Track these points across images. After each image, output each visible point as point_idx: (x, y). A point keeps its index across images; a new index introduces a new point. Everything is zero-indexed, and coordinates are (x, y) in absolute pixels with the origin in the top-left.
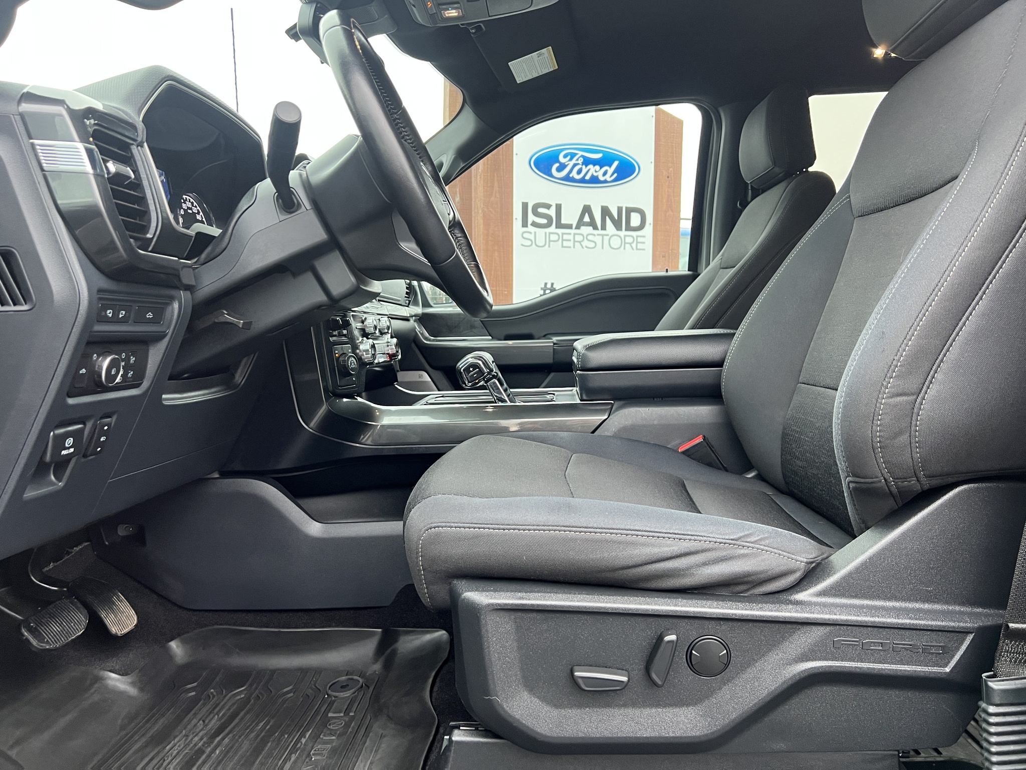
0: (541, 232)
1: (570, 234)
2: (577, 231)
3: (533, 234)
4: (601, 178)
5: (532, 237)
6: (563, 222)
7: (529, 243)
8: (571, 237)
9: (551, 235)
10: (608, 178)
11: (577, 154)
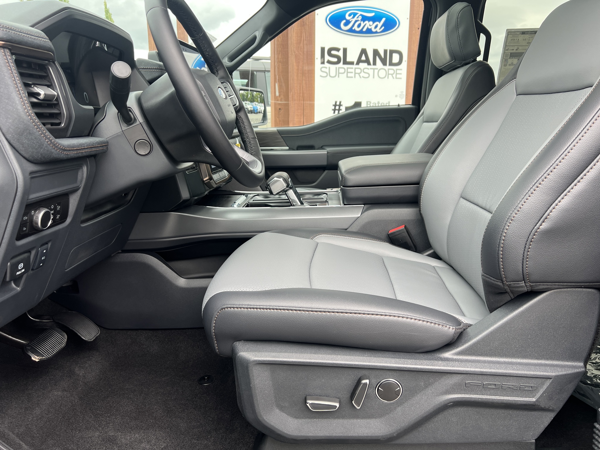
0: (333, 67)
1: (352, 68)
2: (357, 66)
3: (328, 69)
4: (374, 30)
5: (327, 70)
6: (348, 60)
7: (325, 74)
8: (353, 70)
9: (340, 69)
10: (378, 29)
11: (357, 13)
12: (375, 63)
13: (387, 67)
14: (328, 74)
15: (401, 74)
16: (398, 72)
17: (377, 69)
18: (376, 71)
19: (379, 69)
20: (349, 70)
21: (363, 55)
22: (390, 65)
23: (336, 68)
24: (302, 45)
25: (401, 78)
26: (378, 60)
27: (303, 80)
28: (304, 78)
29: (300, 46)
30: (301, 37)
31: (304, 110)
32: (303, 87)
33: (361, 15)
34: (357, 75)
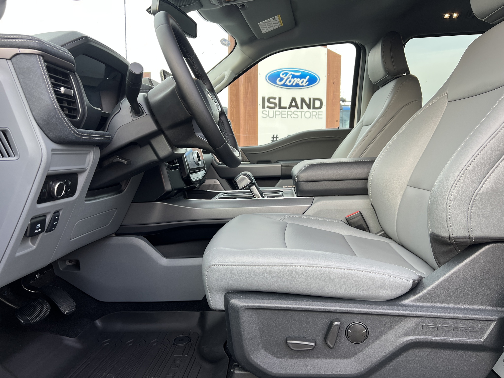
1: (285, 111)
4: (301, 84)
5: (267, 113)
6: (283, 105)
9: (276, 112)
10: (304, 84)
11: (289, 73)
12: (302, 108)
14: (268, 116)
15: (322, 115)
16: (320, 113)
17: (304, 111)
18: (303, 113)
20: (283, 113)
21: (294, 102)
22: (313, 109)
23: (274, 111)
25: (322, 118)
26: (304, 105)
29: (247, 96)
34: (289, 116)
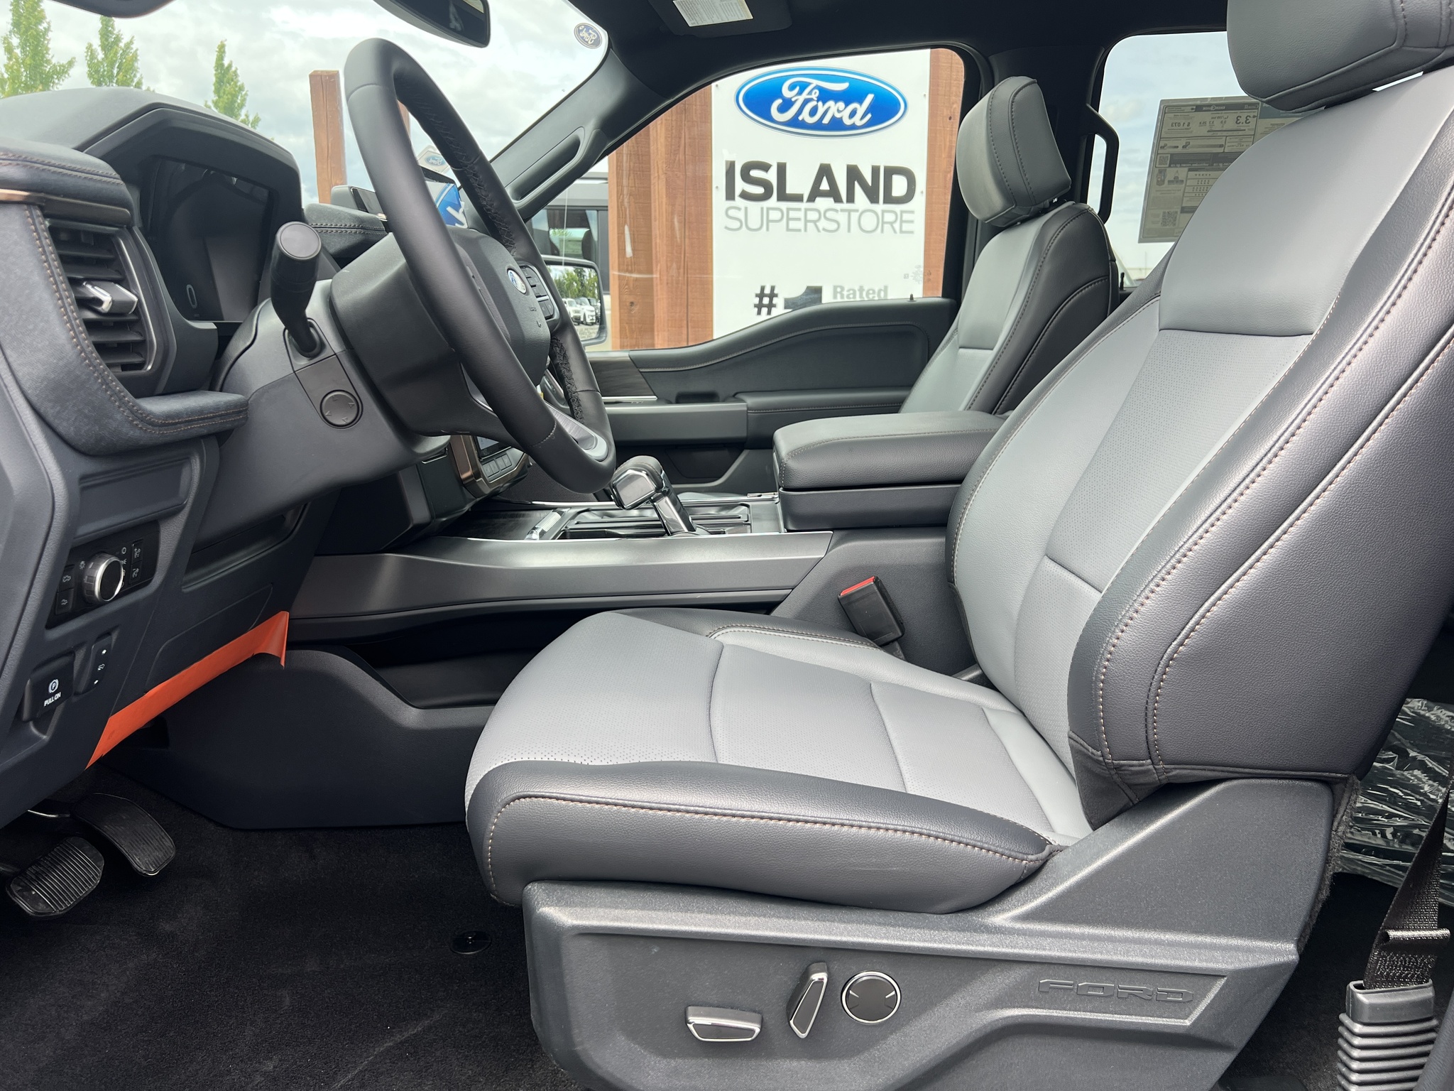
0: (754, 207)
1: (799, 210)
2: (811, 205)
3: (743, 210)
4: (847, 122)
7: (736, 224)
8: (801, 214)
10: (857, 120)
11: (809, 84)
12: (851, 199)
13: (881, 207)
14: (744, 223)
15: (912, 222)
16: (906, 217)
17: (857, 211)
18: (855, 216)
19: (860, 211)
20: (792, 214)
21: (825, 178)
22: (885, 202)
23: (762, 209)
24: (681, 156)
25: (912, 232)
26: (857, 187)
27: (685, 238)
28: (687, 234)
29: (677, 159)
30: (680, 138)
31: (689, 307)
32: (685, 254)
33: (818, 87)
34: (810, 225)
